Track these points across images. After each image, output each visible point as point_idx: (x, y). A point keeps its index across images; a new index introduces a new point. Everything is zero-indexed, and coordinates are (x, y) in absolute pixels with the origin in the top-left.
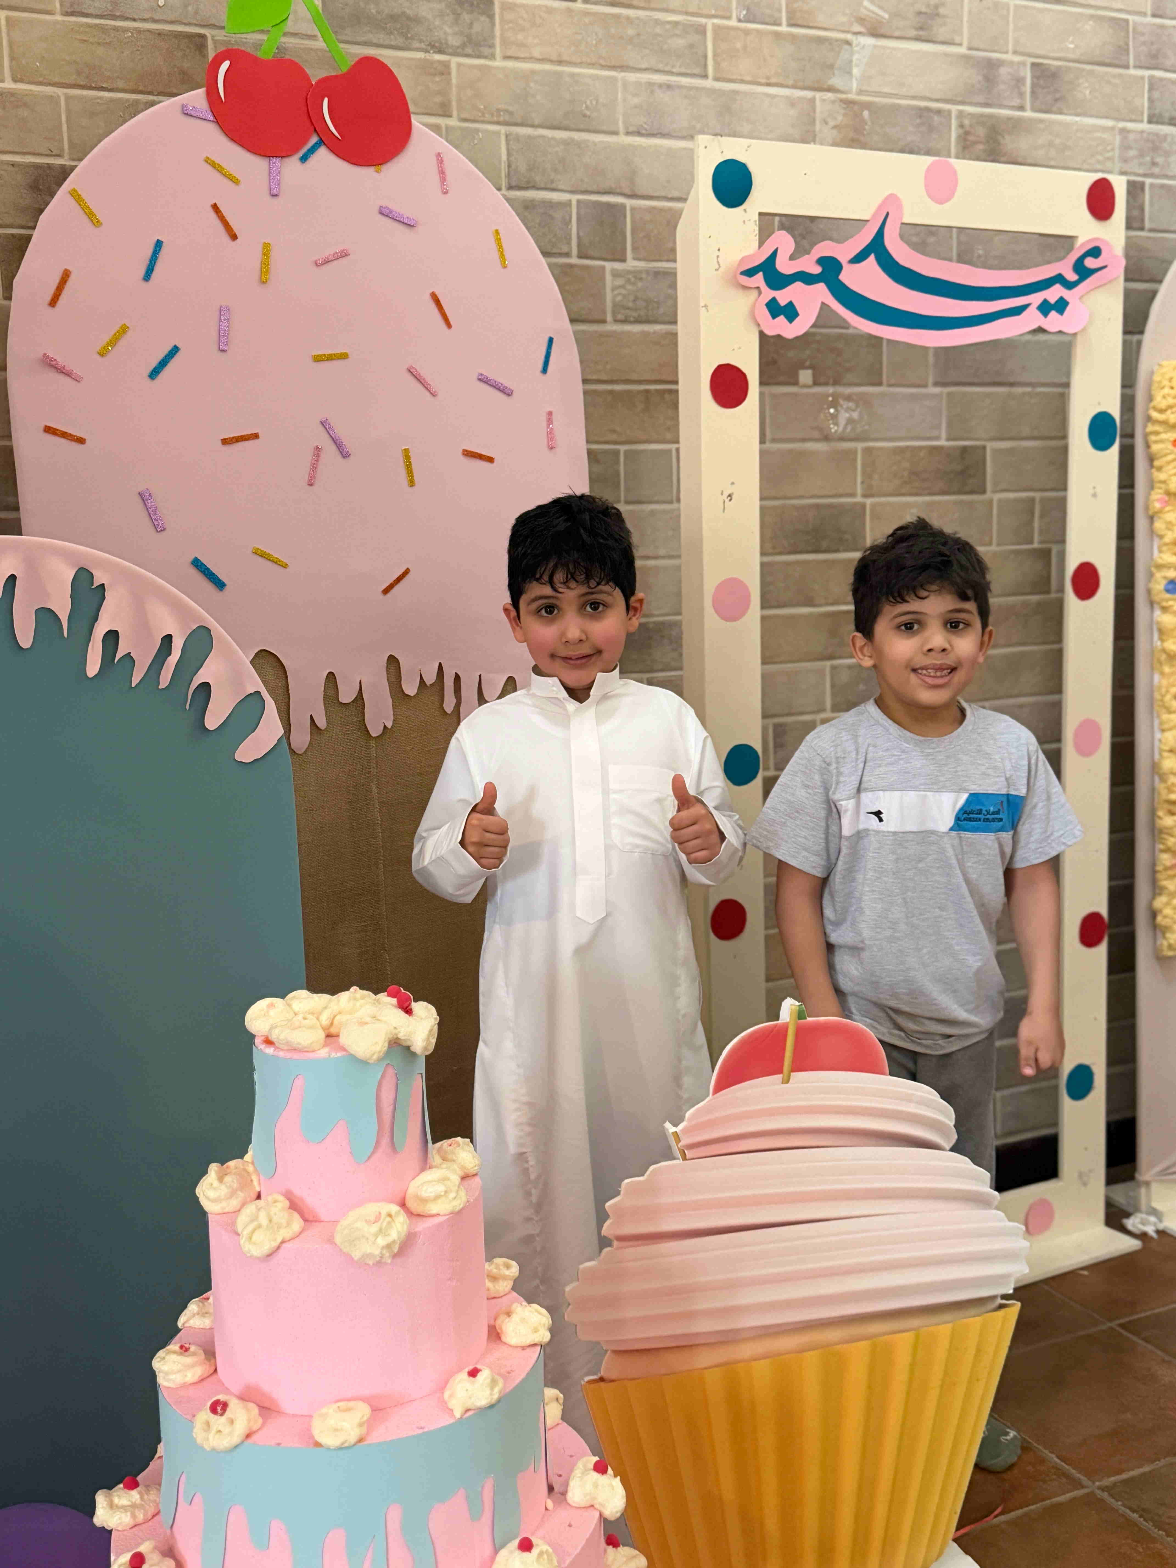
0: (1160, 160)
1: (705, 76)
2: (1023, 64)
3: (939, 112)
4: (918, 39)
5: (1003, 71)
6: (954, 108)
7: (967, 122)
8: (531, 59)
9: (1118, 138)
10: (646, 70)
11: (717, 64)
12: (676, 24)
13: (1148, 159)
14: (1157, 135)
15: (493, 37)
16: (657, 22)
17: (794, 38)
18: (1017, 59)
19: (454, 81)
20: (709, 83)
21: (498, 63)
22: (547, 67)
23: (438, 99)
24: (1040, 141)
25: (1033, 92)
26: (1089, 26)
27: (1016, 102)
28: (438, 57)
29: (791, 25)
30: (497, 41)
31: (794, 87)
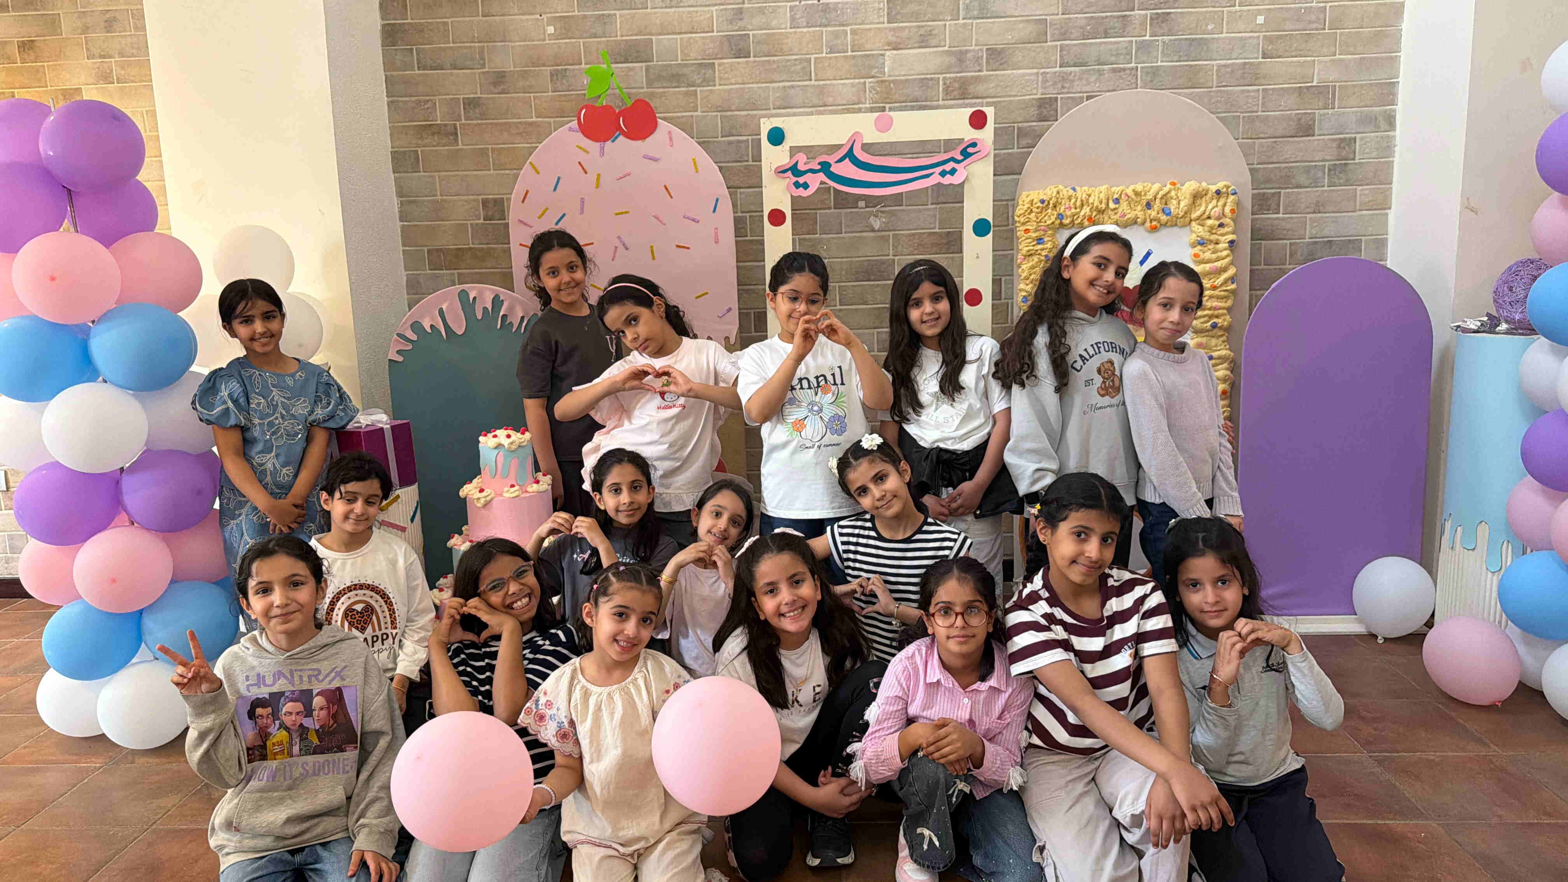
0: (1067, 85)
1: (811, 80)
2: (981, 50)
3: (932, 79)
4: (920, 47)
5: (968, 55)
6: (941, 77)
7: (948, 82)
8: (731, 84)
9: (1040, 78)
10: (783, 81)
11: (816, 75)
12: (796, 60)
13: (1060, 85)
14: (1066, 73)
15: (715, 77)
16: (788, 61)
17: (854, 57)
18: (977, 48)
19: (699, 97)
20: (813, 82)
21: (717, 87)
22: (738, 86)
23: (692, 105)
24: (991, 86)
25: (987, 62)
26: (1021, 26)
27: (978, 68)
28: (691, 89)
29: (852, 51)
30: (717, 79)
31: (855, 78)
